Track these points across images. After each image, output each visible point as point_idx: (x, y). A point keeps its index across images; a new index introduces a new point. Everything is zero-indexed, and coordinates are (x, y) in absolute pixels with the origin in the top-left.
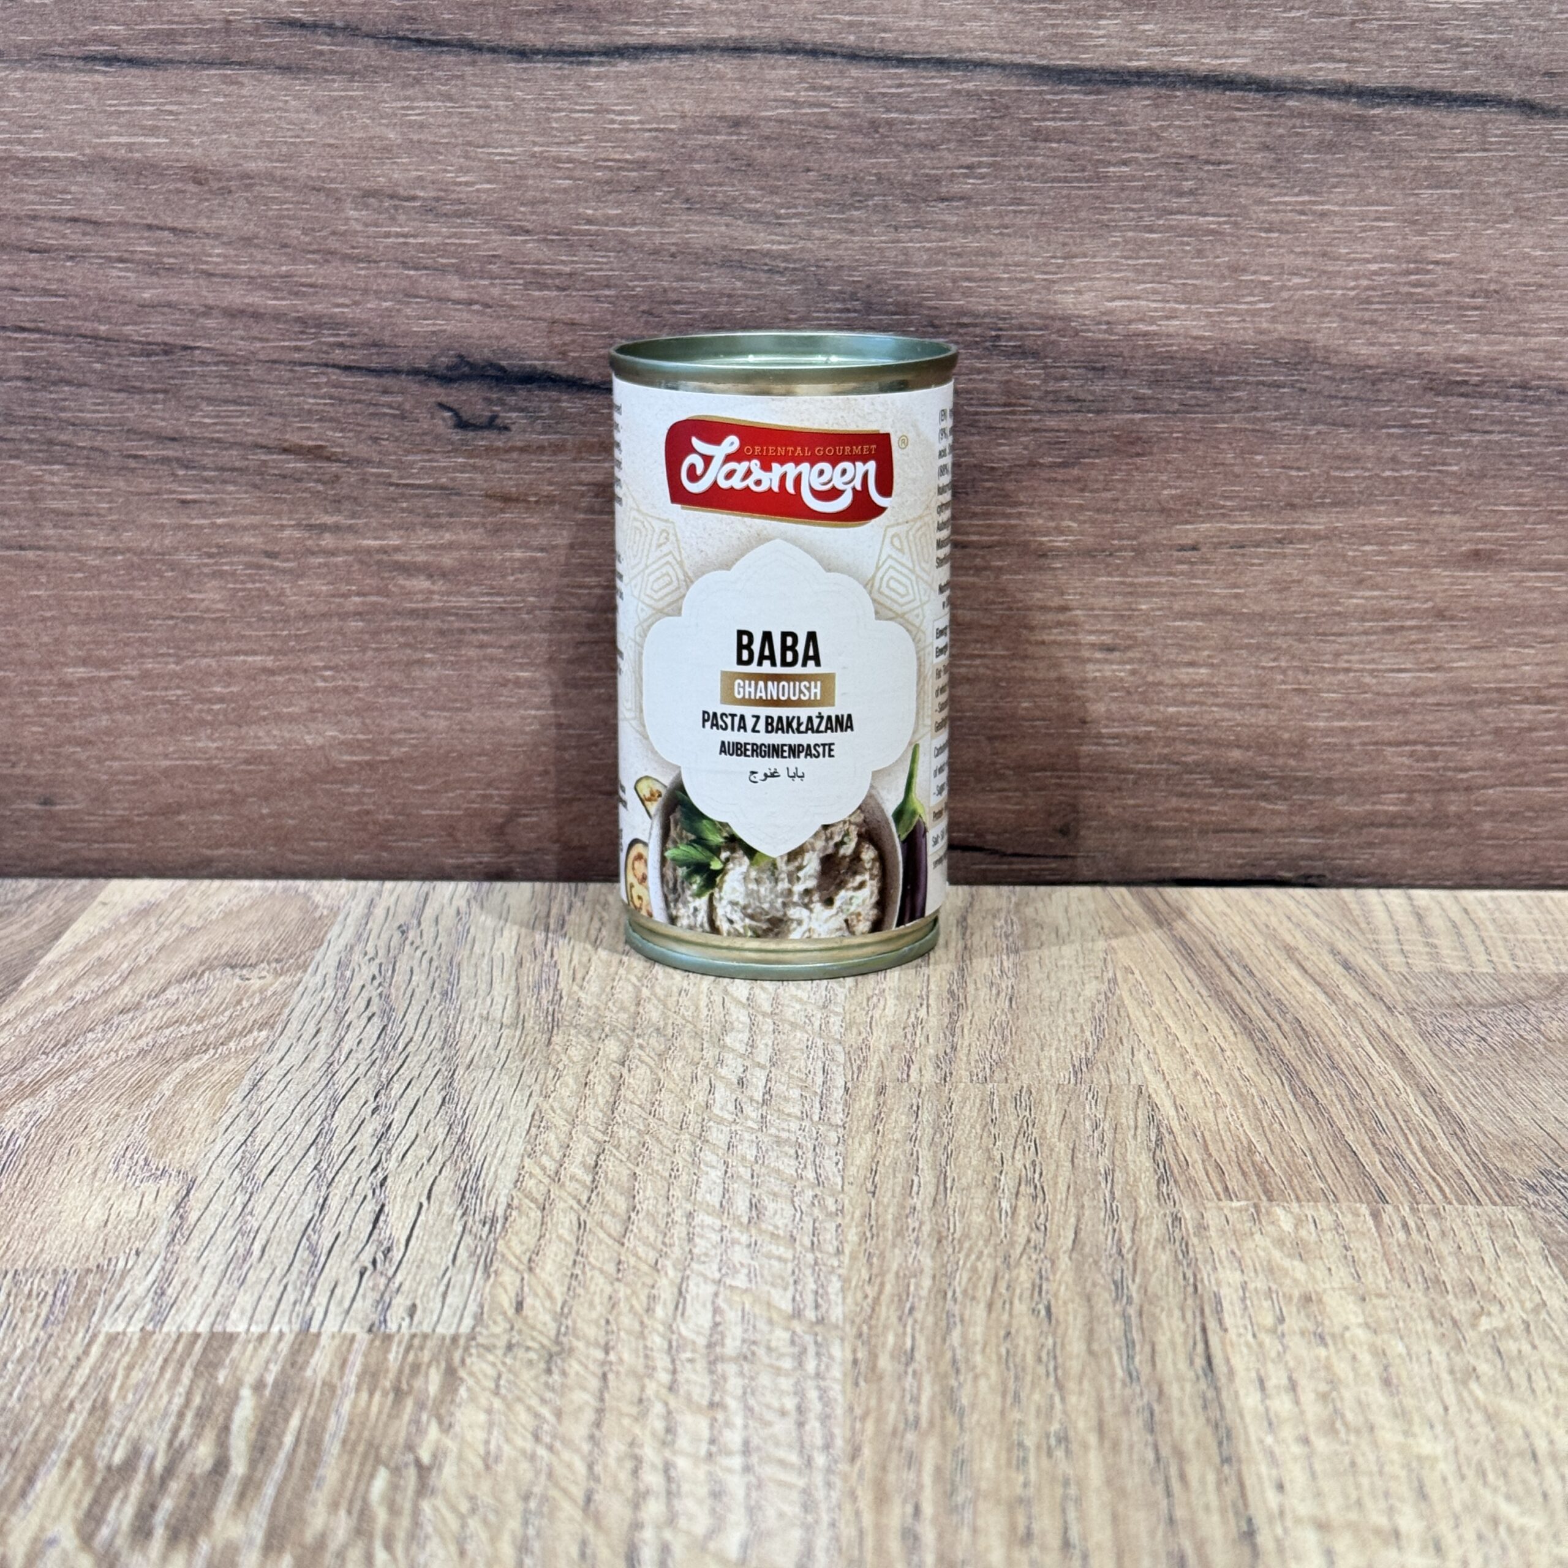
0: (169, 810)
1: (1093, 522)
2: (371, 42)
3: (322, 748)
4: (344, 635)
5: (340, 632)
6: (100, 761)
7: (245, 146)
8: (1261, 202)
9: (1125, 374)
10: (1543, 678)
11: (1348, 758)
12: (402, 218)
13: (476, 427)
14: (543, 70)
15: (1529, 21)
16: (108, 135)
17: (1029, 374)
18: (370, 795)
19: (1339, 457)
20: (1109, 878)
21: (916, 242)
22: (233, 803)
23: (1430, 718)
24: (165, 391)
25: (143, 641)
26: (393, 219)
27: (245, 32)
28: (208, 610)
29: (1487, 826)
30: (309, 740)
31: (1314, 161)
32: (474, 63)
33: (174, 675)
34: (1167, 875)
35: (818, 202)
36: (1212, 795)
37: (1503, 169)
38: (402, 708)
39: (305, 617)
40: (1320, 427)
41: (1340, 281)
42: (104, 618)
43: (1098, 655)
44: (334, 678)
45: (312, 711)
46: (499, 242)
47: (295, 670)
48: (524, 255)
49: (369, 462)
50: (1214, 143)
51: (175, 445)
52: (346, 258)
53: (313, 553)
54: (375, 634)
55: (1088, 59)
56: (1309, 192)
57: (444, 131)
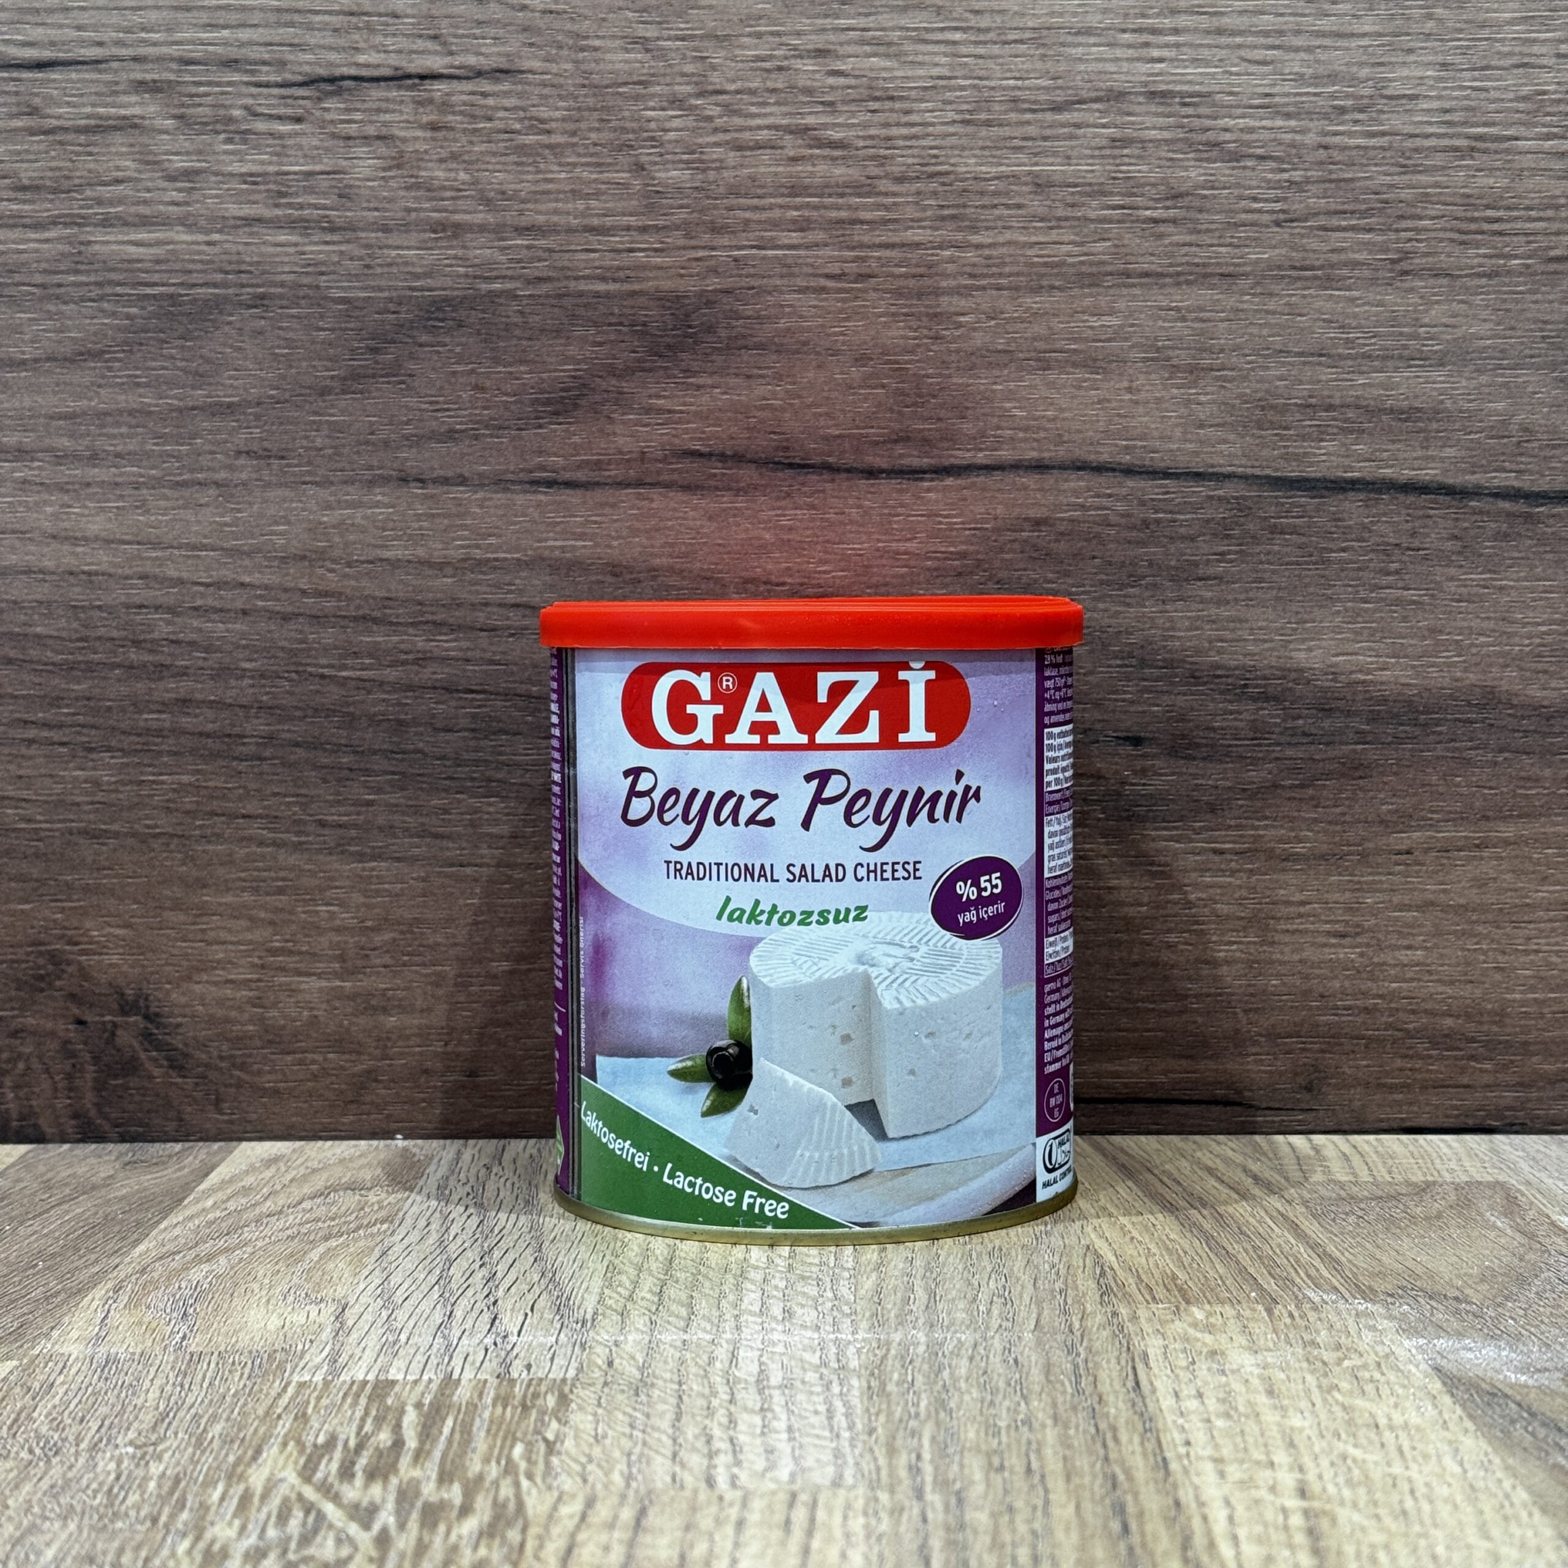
1: (1325, 831)
2: (753, 466)
7: (653, 546)
8: (1452, 579)
9: (1349, 714)
11: (1541, 1024)
14: (885, 485)
16: (546, 540)
17: (1270, 714)
19: (1523, 778)
20: (1346, 1127)
21: (1180, 613)
27: (657, 460)
31: (1493, 547)
32: (833, 481)
34: (1395, 1125)
35: (1102, 582)
36: (1430, 1057)
40: (1507, 755)
41: (1517, 640)
43: (1333, 941)
50: (1413, 534)
55: (1312, 472)
56: (1490, 571)
57: (809, 532)
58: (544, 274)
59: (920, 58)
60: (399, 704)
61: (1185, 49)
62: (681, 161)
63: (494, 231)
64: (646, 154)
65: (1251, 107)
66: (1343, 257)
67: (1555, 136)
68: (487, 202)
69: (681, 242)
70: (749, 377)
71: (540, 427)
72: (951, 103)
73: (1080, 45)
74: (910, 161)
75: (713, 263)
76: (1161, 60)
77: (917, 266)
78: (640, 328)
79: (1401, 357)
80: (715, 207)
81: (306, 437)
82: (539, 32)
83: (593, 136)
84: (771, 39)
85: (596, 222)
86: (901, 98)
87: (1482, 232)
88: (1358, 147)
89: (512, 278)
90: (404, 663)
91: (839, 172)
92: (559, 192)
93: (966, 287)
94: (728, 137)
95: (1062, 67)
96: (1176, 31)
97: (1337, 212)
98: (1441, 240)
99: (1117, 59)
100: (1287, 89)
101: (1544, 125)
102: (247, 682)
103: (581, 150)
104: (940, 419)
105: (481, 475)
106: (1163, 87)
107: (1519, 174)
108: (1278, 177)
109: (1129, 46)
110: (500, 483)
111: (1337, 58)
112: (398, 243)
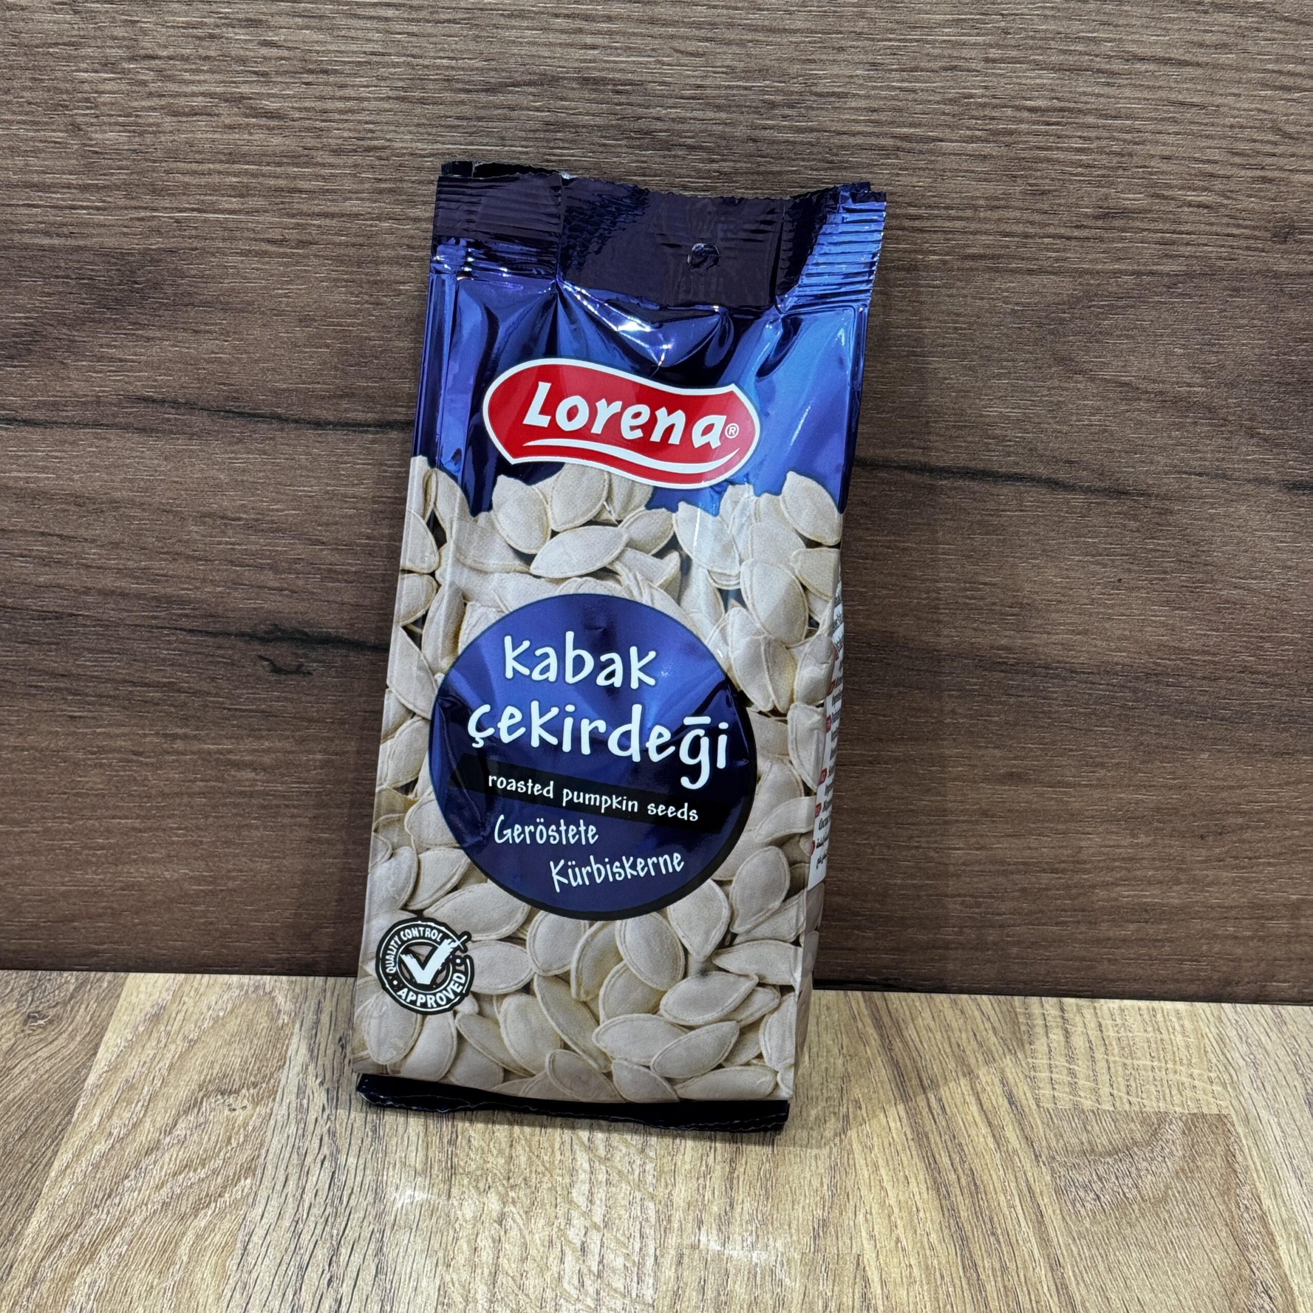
0: (65, 920)
2: (205, 413)
3: (177, 880)
4: (192, 807)
5: (189, 805)
6: (14, 885)
7: (112, 481)
8: (860, 539)
10: (1056, 856)
11: (917, 904)
12: (230, 532)
13: (287, 673)
14: (332, 436)
15: (1055, 426)
16: (10, 471)
18: (214, 912)
19: (914, 709)
22: (113, 914)
23: (976, 880)
24: (57, 644)
25: (45, 809)
26: (224, 533)
27: (112, 404)
28: (92, 789)
29: (1015, 950)
30: (167, 875)
31: (898, 513)
32: (282, 430)
33: (67, 831)
37: (1035, 524)
38: (236, 856)
39: (163, 795)
40: (901, 689)
41: (915, 594)
42: (15, 793)
44: (185, 835)
45: (169, 856)
46: (302, 550)
47: (156, 829)
48: (321, 559)
49: (208, 694)
51: (65, 680)
52: (188, 557)
53: (168, 753)
54: (214, 807)
56: (894, 534)
57: (261, 474)
59: (353, 33)
61: (618, 38)
62: (117, 124)
64: (81, 115)
67: (978, 139)
69: (122, 202)
70: (196, 332)
73: (513, 27)
74: (346, 134)
76: (594, 47)
77: (356, 235)
85: (36, 178)
86: (335, 72)
87: (903, 229)
91: (276, 142)
93: (404, 257)
94: (163, 102)
95: (495, 49)
96: (609, 19)
99: (551, 44)
101: (968, 128)
103: (15, 108)
104: (382, 379)
106: (596, 74)
108: (708, 167)
109: (562, 31)
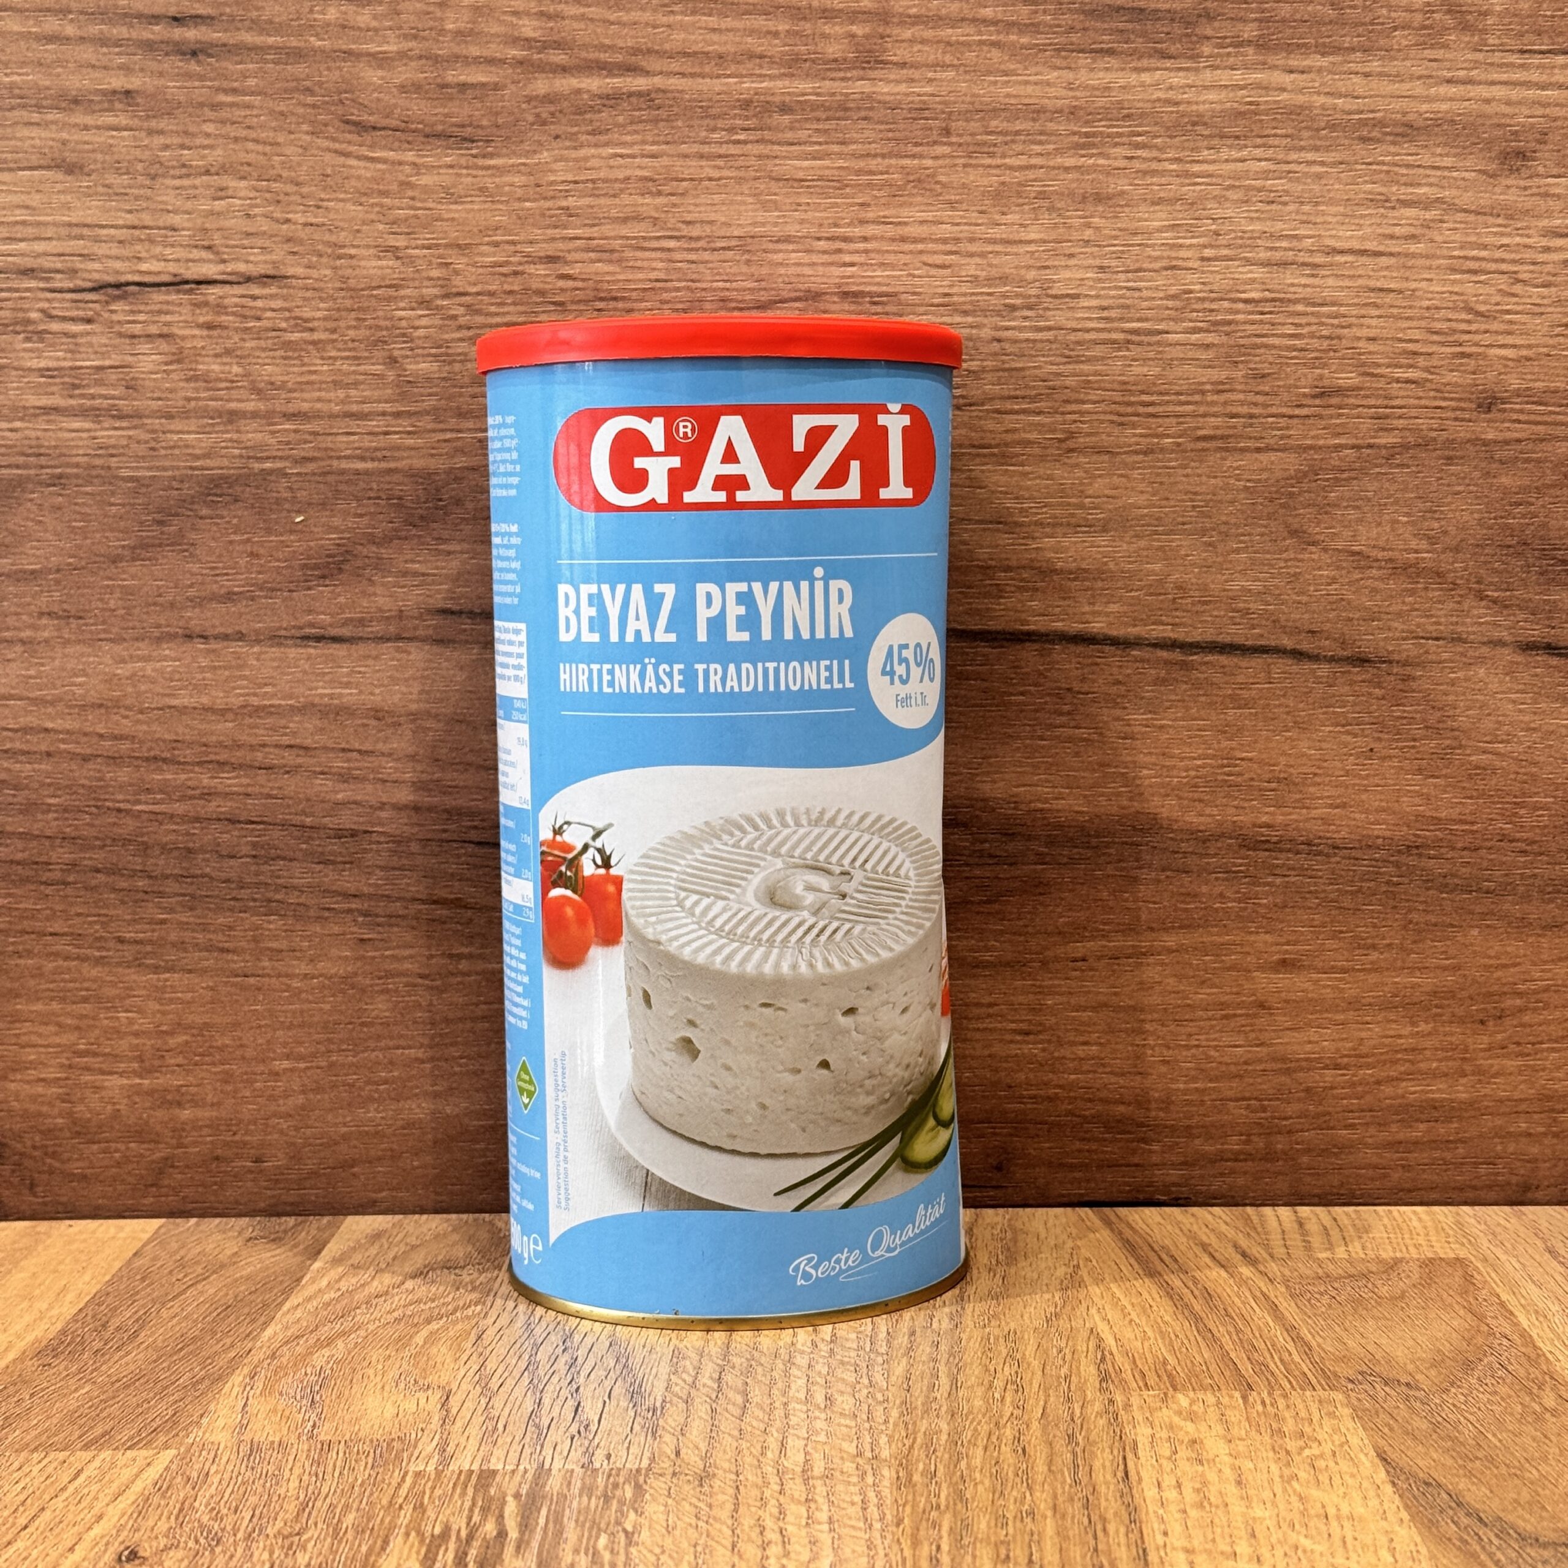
58: (311, 454)
60: (188, 834)
63: (264, 417)
65: (932, 305)
66: (1016, 436)
68: (259, 392)
71: (309, 588)
72: (667, 302)
75: (459, 444)
78: (398, 503)
79: (1069, 524)
80: (461, 395)
81: (101, 600)
82: (301, 242)
83: (352, 333)
84: (507, 247)
88: (1027, 340)
89: (281, 458)
90: (192, 798)
92: (321, 382)
97: (1010, 397)
98: (1102, 422)
100: (964, 290)
102: (51, 816)
105: (257, 632)
107: (1169, 364)
110: (275, 639)
111: (1007, 263)
112: (179, 428)
